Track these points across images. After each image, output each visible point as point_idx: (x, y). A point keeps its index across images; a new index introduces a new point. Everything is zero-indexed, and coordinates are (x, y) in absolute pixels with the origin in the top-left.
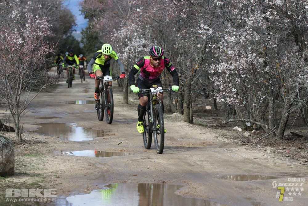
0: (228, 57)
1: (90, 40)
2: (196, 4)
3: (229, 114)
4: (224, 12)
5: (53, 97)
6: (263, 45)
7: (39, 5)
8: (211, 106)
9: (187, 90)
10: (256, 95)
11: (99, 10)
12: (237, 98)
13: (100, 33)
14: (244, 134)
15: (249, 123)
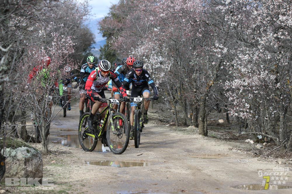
0: (241, 74)
1: (108, 57)
2: (211, 25)
3: (241, 127)
4: (237, 32)
5: (74, 111)
6: (275, 63)
7: (61, 24)
8: (224, 119)
9: (202, 104)
10: (268, 110)
11: (117, 29)
12: (250, 113)
13: (118, 51)
14: (256, 146)
15: (260, 136)
